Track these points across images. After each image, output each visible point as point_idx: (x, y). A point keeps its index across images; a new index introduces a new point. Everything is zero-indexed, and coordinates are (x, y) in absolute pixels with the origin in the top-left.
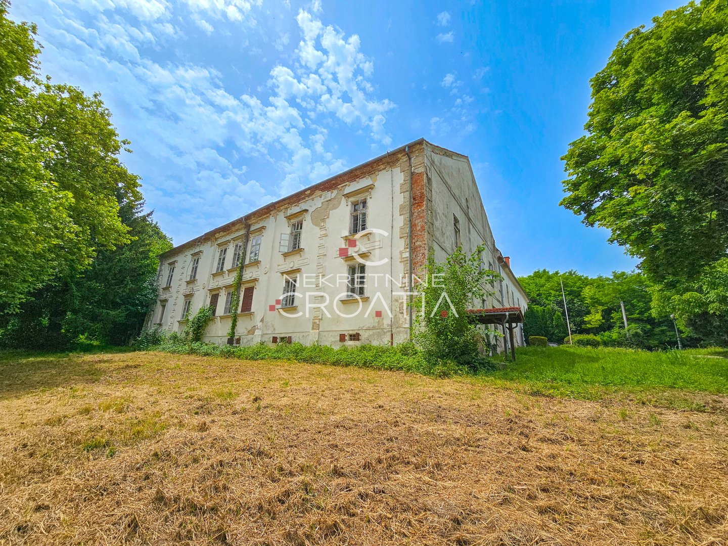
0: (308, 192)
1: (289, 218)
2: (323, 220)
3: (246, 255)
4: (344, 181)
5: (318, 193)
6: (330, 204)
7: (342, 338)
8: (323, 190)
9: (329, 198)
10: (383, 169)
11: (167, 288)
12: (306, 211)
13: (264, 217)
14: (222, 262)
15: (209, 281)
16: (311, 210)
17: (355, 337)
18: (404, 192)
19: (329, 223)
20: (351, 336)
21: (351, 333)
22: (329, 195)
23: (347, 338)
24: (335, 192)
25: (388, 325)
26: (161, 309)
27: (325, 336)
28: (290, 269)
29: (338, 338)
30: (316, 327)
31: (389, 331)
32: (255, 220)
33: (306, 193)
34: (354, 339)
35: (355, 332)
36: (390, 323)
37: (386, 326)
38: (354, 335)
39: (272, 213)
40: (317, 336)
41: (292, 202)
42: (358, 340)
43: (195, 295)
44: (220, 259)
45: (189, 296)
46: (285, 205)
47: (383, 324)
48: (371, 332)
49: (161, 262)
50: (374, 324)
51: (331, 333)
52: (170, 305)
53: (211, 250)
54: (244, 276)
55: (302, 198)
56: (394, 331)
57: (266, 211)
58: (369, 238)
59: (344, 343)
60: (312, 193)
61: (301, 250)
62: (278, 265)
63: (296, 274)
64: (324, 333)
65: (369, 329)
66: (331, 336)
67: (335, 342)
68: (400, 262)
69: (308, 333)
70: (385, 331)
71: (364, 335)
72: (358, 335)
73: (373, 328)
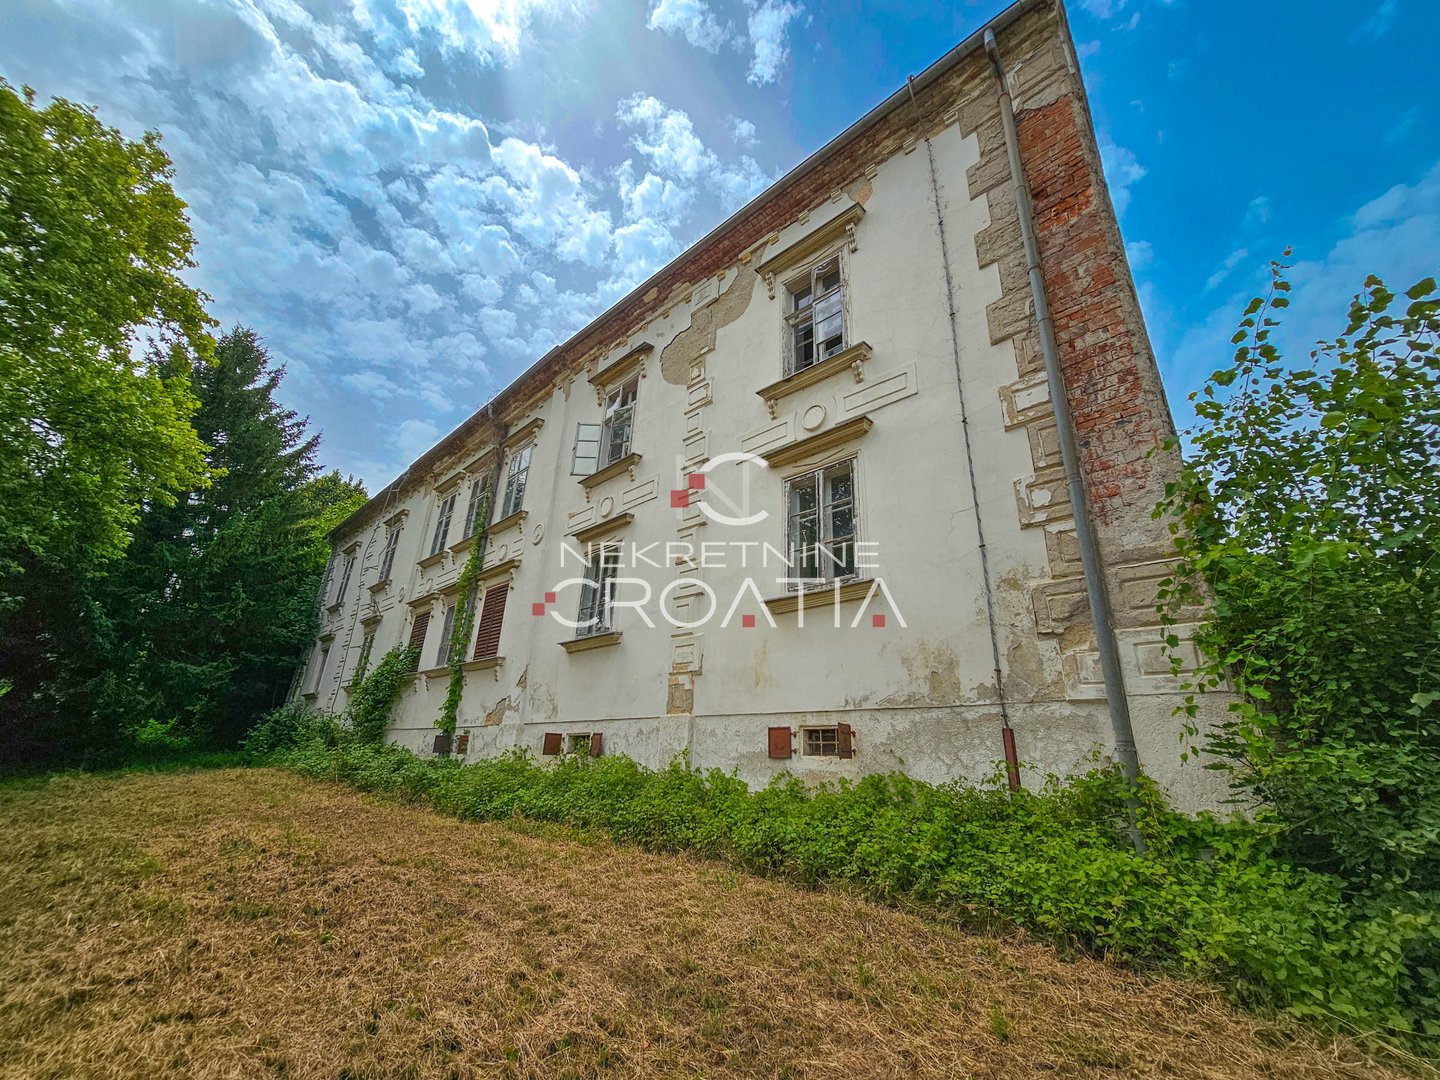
0: (653, 293)
1: (600, 381)
2: (698, 361)
3: (494, 502)
4: (759, 233)
5: (680, 289)
6: (721, 310)
7: (779, 744)
8: (694, 279)
9: (715, 295)
10: (892, 153)
11: (334, 610)
12: (647, 349)
13: (539, 395)
14: (444, 527)
15: (413, 581)
16: (659, 345)
17: (831, 740)
18: (987, 190)
19: (716, 366)
20: (811, 733)
21: (813, 722)
22: (712, 288)
23: (798, 743)
24: (731, 274)
25: (982, 690)
26: (320, 658)
27: (713, 733)
28: (601, 521)
29: (763, 743)
30: (680, 700)
31: (989, 717)
32: (517, 408)
33: (646, 299)
34: (828, 750)
35: (832, 722)
36: (990, 680)
37: (973, 695)
38: (828, 733)
39: (558, 380)
40: (686, 734)
41: (610, 337)
42: (847, 753)
43: (384, 620)
44: (440, 523)
45: (372, 623)
46: (592, 349)
47: (956, 685)
48: (902, 722)
49: (334, 549)
50: (913, 689)
51: (734, 725)
52: (336, 647)
53: (422, 507)
54: (487, 559)
55: (636, 318)
56: (1016, 716)
57: (542, 377)
58: (859, 374)
59: (788, 762)
60: (663, 295)
61: (633, 459)
62: (571, 516)
63: (620, 534)
64: (711, 724)
65: (890, 708)
66: (737, 734)
67: (752, 757)
68: (1008, 429)
69: (655, 723)
70: (970, 715)
71: (870, 734)
72: (846, 731)
73: (911, 705)
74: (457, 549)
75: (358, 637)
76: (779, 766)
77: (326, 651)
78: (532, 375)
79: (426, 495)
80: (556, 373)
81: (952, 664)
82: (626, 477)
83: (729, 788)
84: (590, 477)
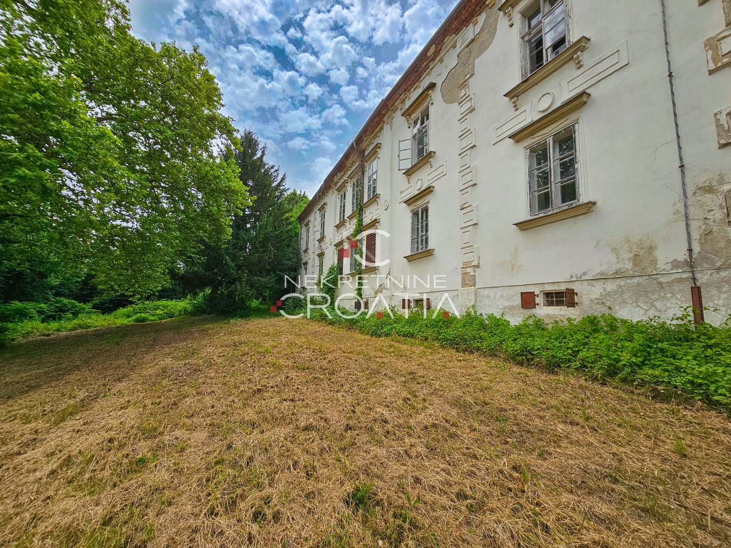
0: (433, 49)
1: (407, 114)
2: (464, 85)
3: (363, 192)
5: (449, 40)
6: (477, 46)
7: (528, 300)
8: (457, 31)
9: (472, 37)
11: (306, 251)
12: (432, 86)
13: (377, 130)
14: (343, 208)
15: (334, 235)
16: (439, 81)
17: (559, 298)
19: (476, 86)
20: (548, 295)
21: (549, 288)
22: (469, 32)
23: (540, 300)
24: (481, 19)
25: (676, 264)
26: (304, 272)
27: (488, 296)
28: (417, 192)
29: (518, 301)
30: (468, 281)
31: (680, 280)
32: (367, 140)
33: (429, 54)
34: (560, 303)
35: (562, 288)
36: (682, 256)
37: (668, 267)
38: (559, 294)
39: (385, 118)
40: (473, 297)
41: (410, 85)
42: (572, 304)
43: (326, 253)
44: (341, 206)
45: (321, 255)
46: (401, 95)
47: (654, 262)
48: (611, 286)
49: (301, 225)
50: (620, 266)
51: (499, 292)
52: (309, 266)
53: (332, 199)
54: (364, 220)
55: (424, 69)
56: (703, 278)
57: (377, 119)
58: (579, 62)
59: (534, 311)
60: (439, 48)
61: (431, 155)
62: (401, 193)
63: (427, 199)
64: (486, 292)
65: (602, 278)
66: (502, 296)
67: (511, 308)
68: (711, 72)
69: (456, 293)
70: (664, 280)
71: (588, 294)
72: (571, 293)
73: (618, 275)
74: (350, 218)
75: (317, 263)
76: (529, 312)
77: (306, 269)
78: (372, 120)
79: (333, 194)
80: (384, 115)
81: (651, 249)
82: (428, 166)
83: (498, 324)
84: (409, 170)
